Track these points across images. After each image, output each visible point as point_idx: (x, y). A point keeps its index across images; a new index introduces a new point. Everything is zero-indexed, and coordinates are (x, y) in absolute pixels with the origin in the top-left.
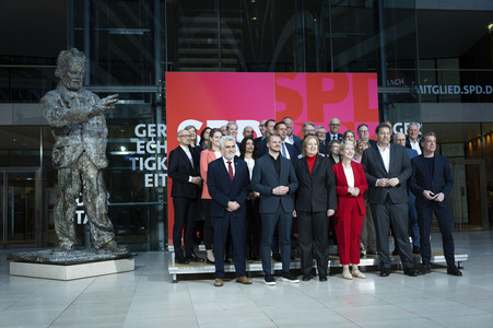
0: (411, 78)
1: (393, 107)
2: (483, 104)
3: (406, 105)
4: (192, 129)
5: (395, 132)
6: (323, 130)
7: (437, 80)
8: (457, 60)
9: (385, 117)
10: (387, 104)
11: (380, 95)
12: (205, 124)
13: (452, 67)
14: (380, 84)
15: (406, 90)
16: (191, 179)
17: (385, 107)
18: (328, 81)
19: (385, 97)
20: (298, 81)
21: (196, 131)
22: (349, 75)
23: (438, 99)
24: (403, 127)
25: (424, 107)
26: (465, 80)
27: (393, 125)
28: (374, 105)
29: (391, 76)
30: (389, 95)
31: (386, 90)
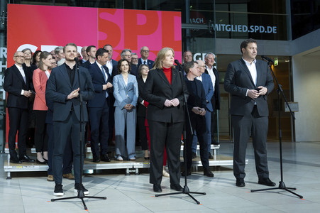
0: (209, 18)
1: (194, 40)
2: (265, 41)
3: (205, 40)
4: (28, 51)
5: (195, 60)
6: (136, 57)
7: (230, 20)
8: (246, 5)
9: (188, 48)
10: (189, 38)
11: (184, 31)
12: (40, 47)
13: (242, 10)
14: (184, 21)
15: (204, 27)
16: (23, 92)
17: (188, 40)
18: (141, 17)
19: (188, 32)
20: (118, 16)
21: (32, 53)
22: (159, 13)
23: (230, 35)
24: (201, 56)
25: (219, 41)
26: (251, 21)
27: (193, 54)
28: (179, 37)
29: (193, 15)
30: (191, 31)
31: (188, 27)
